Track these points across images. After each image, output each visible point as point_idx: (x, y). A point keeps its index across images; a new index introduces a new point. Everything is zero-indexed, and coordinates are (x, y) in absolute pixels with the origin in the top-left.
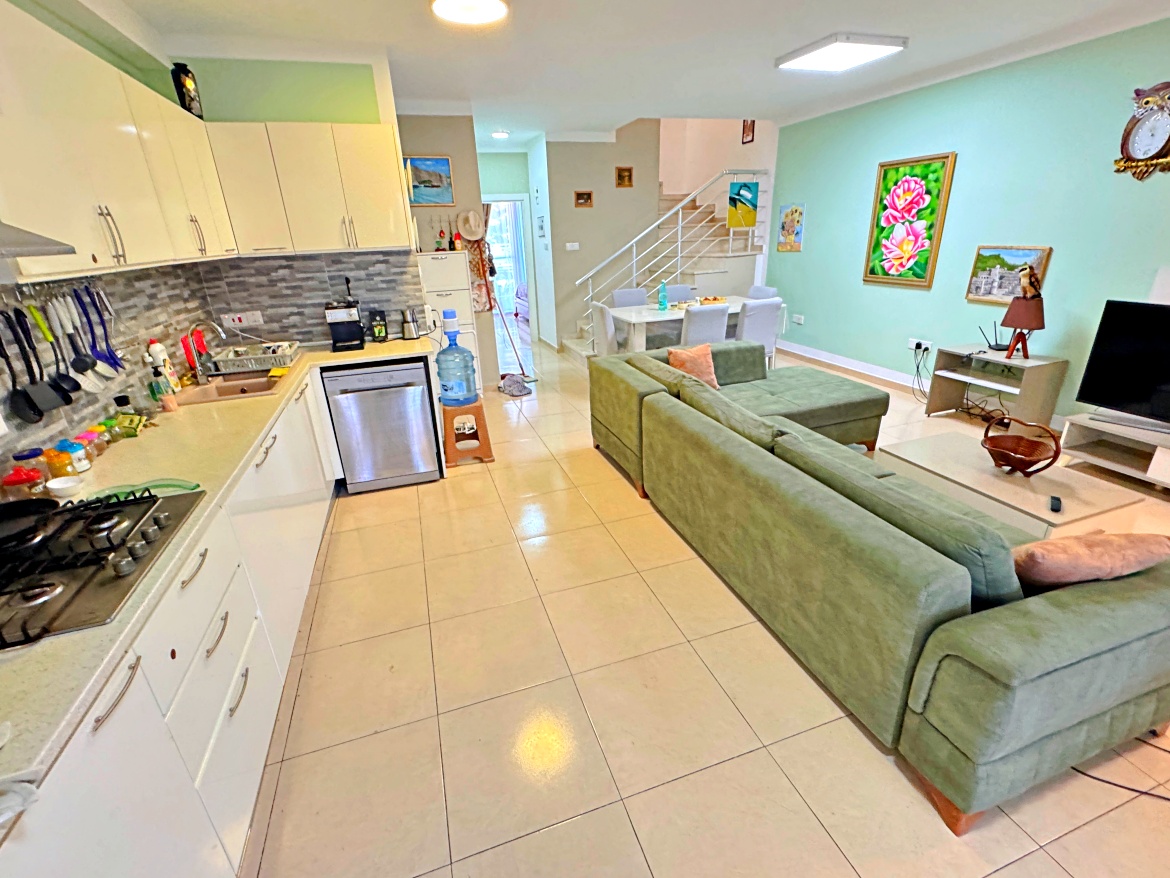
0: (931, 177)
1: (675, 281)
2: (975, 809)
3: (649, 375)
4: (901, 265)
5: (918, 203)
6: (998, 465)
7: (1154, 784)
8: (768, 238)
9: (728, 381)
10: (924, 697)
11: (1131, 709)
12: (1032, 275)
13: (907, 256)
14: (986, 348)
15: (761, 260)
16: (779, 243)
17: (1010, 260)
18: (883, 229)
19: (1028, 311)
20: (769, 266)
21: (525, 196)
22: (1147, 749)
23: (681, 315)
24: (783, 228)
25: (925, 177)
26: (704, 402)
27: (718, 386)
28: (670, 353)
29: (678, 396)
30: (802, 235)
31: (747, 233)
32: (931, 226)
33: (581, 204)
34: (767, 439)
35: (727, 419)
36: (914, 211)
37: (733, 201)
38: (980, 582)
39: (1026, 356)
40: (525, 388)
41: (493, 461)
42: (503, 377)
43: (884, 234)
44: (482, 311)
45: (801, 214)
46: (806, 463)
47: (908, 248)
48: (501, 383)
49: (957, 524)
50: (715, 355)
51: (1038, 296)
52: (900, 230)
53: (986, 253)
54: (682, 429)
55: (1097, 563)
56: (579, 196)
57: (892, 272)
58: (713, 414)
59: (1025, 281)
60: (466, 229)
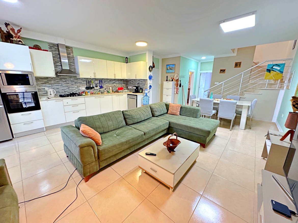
16: (287, 86)
20: (284, 94)
24: (289, 80)
30: (291, 83)
33: (221, 72)
37: (269, 71)
56: (221, 70)
60: (175, 77)
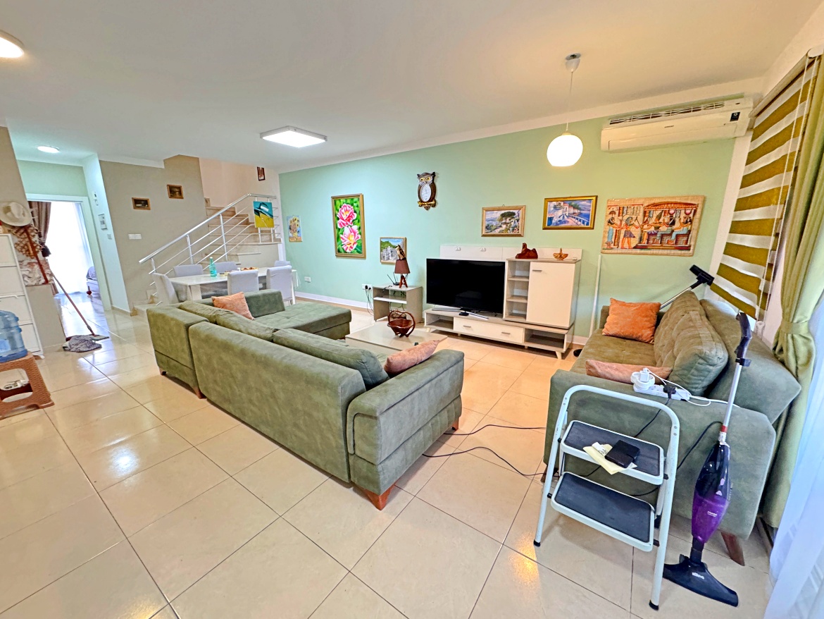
0: (355, 204)
1: (224, 259)
2: (383, 490)
3: (196, 313)
4: (351, 247)
5: (351, 217)
6: (397, 334)
7: (454, 449)
8: (283, 234)
9: (261, 314)
10: (352, 443)
11: (438, 418)
12: (400, 249)
13: (352, 243)
14: (392, 285)
15: (281, 247)
16: (290, 237)
17: (393, 244)
18: (339, 229)
19: (402, 266)
20: (286, 250)
21: (85, 199)
22: (453, 436)
23: (225, 278)
24: (290, 228)
25: (352, 205)
26: (231, 323)
27: (253, 318)
28: (214, 300)
29: (216, 323)
30: (301, 232)
31: (270, 231)
32: (359, 228)
33: (139, 207)
34: (270, 335)
35: (246, 330)
36: (351, 221)
37: (257, 212)
38: (367, 377)
39: (407, 286)
40: (95, 344)
41: (53, 404)
42: (68, 339)
43: (340, 232)
44: (36, 285)
45: (298, 221)
46: (288, 342)
47: (352, 239)
48: (67, 344)
49: (354, 352)
50: (248, 299)
51: (405, 259)
52: (347, 230)
53: (384, 241)
54: (216, 341)
55: (412, 357)
56: (136, 201)
57: (348, 251)
58: (238, 329)
59: (398, 252)
60: (8, 217)
